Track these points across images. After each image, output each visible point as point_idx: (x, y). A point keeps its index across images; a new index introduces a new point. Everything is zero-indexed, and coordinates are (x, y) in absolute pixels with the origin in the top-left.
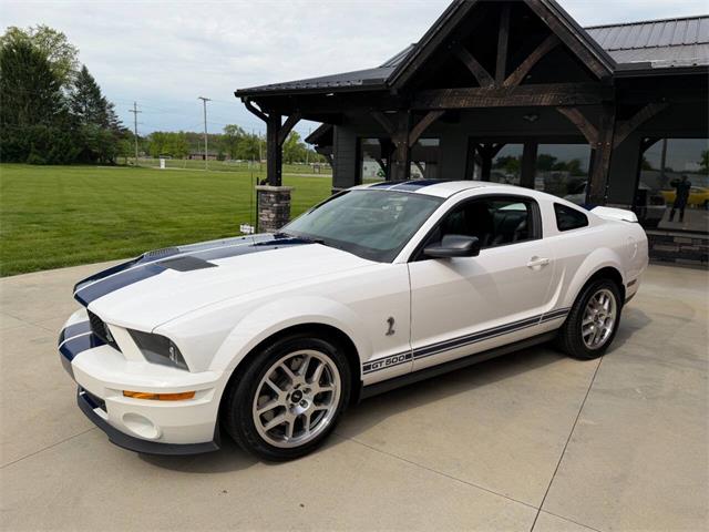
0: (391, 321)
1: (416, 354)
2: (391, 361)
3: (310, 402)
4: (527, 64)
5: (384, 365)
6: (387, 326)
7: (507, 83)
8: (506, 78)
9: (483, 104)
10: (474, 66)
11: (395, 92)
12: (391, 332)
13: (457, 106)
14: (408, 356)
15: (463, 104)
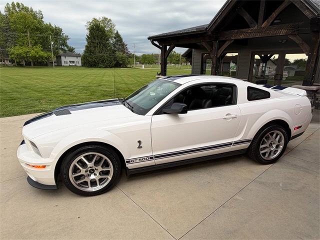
0: (140, 142)
1: (155, 157)
2: (141, 159)
3: (98, 174)
4: (274, 15)
5: (138, 161)
6: (138, 144)
7: (263, 25)
8: (263, 23)
9: (251, 36)
10: (247, 17)
11: (210, 33)
12: (140, 147)
13: (239, 38)
14: (151, 158)
15: (242, 37)
